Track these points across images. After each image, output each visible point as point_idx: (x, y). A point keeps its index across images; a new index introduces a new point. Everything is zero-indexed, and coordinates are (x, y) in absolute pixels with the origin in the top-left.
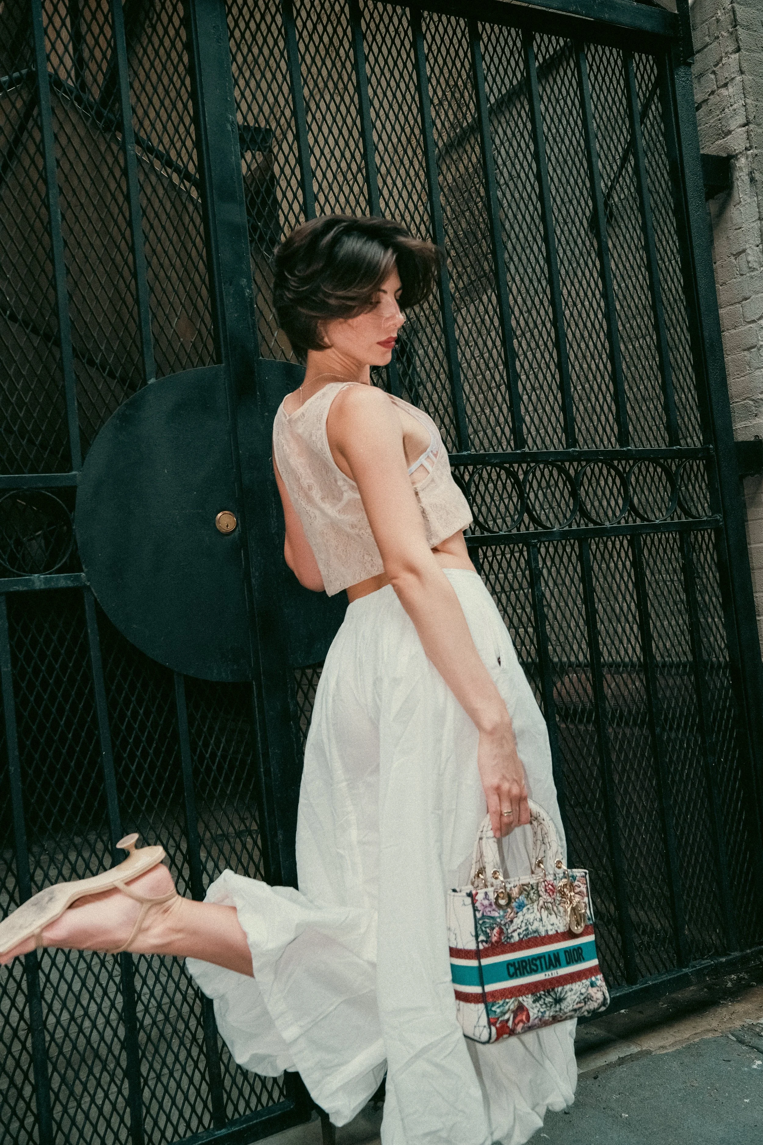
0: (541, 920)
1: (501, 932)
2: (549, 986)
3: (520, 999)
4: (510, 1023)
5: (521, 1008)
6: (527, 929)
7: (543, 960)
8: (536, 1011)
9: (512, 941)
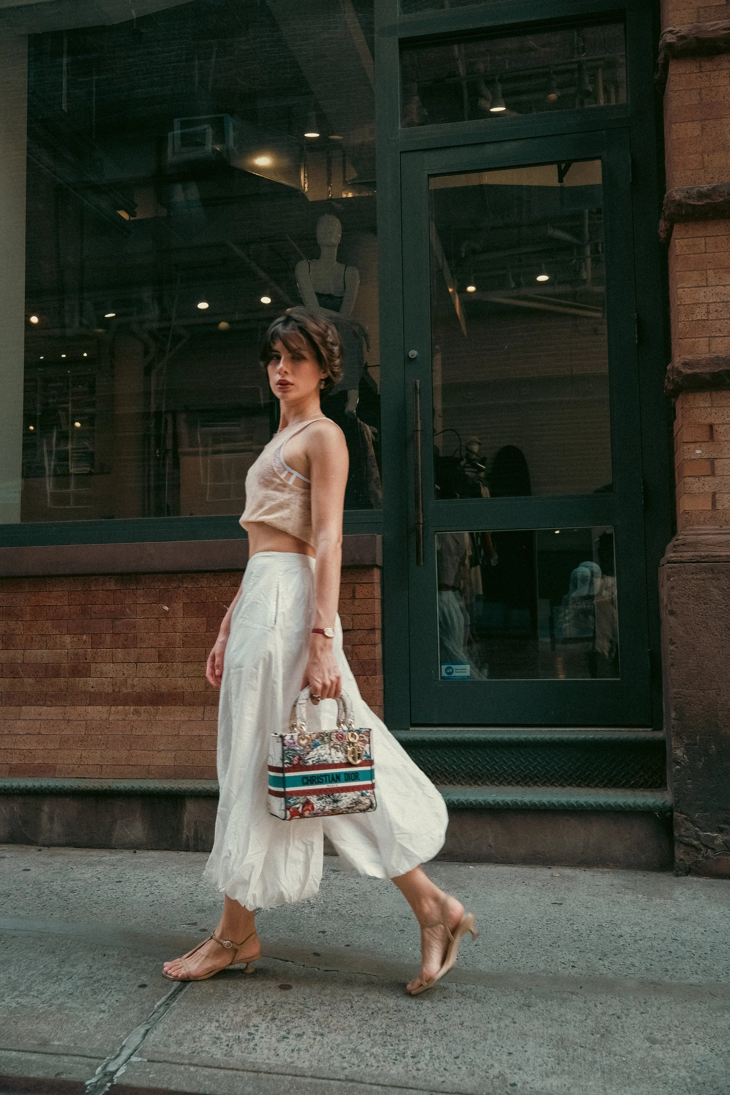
0: (330, 754)
1: (300, 759)
2: (329, 792)
3: (308, 797)
4: (300, 810)
5: (308, 803)
6: (319, 759)
7: (327, 777)
8: (319, 805)
9: (308, 764)
